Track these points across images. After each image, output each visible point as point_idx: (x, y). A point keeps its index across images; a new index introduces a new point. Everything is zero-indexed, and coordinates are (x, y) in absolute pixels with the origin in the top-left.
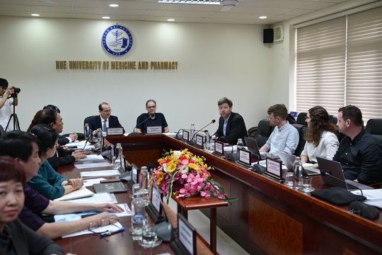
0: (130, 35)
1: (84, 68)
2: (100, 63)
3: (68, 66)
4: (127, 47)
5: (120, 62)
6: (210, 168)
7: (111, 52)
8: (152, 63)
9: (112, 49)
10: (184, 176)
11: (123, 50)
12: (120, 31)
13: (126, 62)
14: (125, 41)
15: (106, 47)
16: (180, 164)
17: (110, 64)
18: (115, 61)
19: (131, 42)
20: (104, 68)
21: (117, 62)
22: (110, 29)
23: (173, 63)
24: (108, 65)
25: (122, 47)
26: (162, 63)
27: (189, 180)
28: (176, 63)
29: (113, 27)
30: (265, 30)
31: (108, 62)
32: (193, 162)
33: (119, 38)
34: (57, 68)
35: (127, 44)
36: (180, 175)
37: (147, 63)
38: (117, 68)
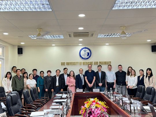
0: (90, 51)
1: (72, 65)
2: (78, 63)
3: (66, 64)
4: (89, 56)
5: (86, 62)
6: (107, 107)
7: (83, 58)
8: (100, 62)
9: (83, 57)
10: (93, 110)
11: (88, 57)
12: (86, 49)
13: (89, 62)
14: (88, 53)
15: (81, 56)
16: (92, 104)
17: (82, 63)
18: (84, 62)
19: (91, 54)
20: (80, 65)
21: (85, 62)
22: (82, 49)
23: (109, 62)
24: (81, 64)
25: (87, 56)
26: (104, 62)
27: (95, 112)
28: (110, 62)
29: (83, 48)
30: (152, 46)
31: (81, 62)
32: (98, 104)
33: (86, 52)
34: (62, 65)
35: (89, 55)
36: (92, 109)
37: (98, 62)
38: (85, 65)
